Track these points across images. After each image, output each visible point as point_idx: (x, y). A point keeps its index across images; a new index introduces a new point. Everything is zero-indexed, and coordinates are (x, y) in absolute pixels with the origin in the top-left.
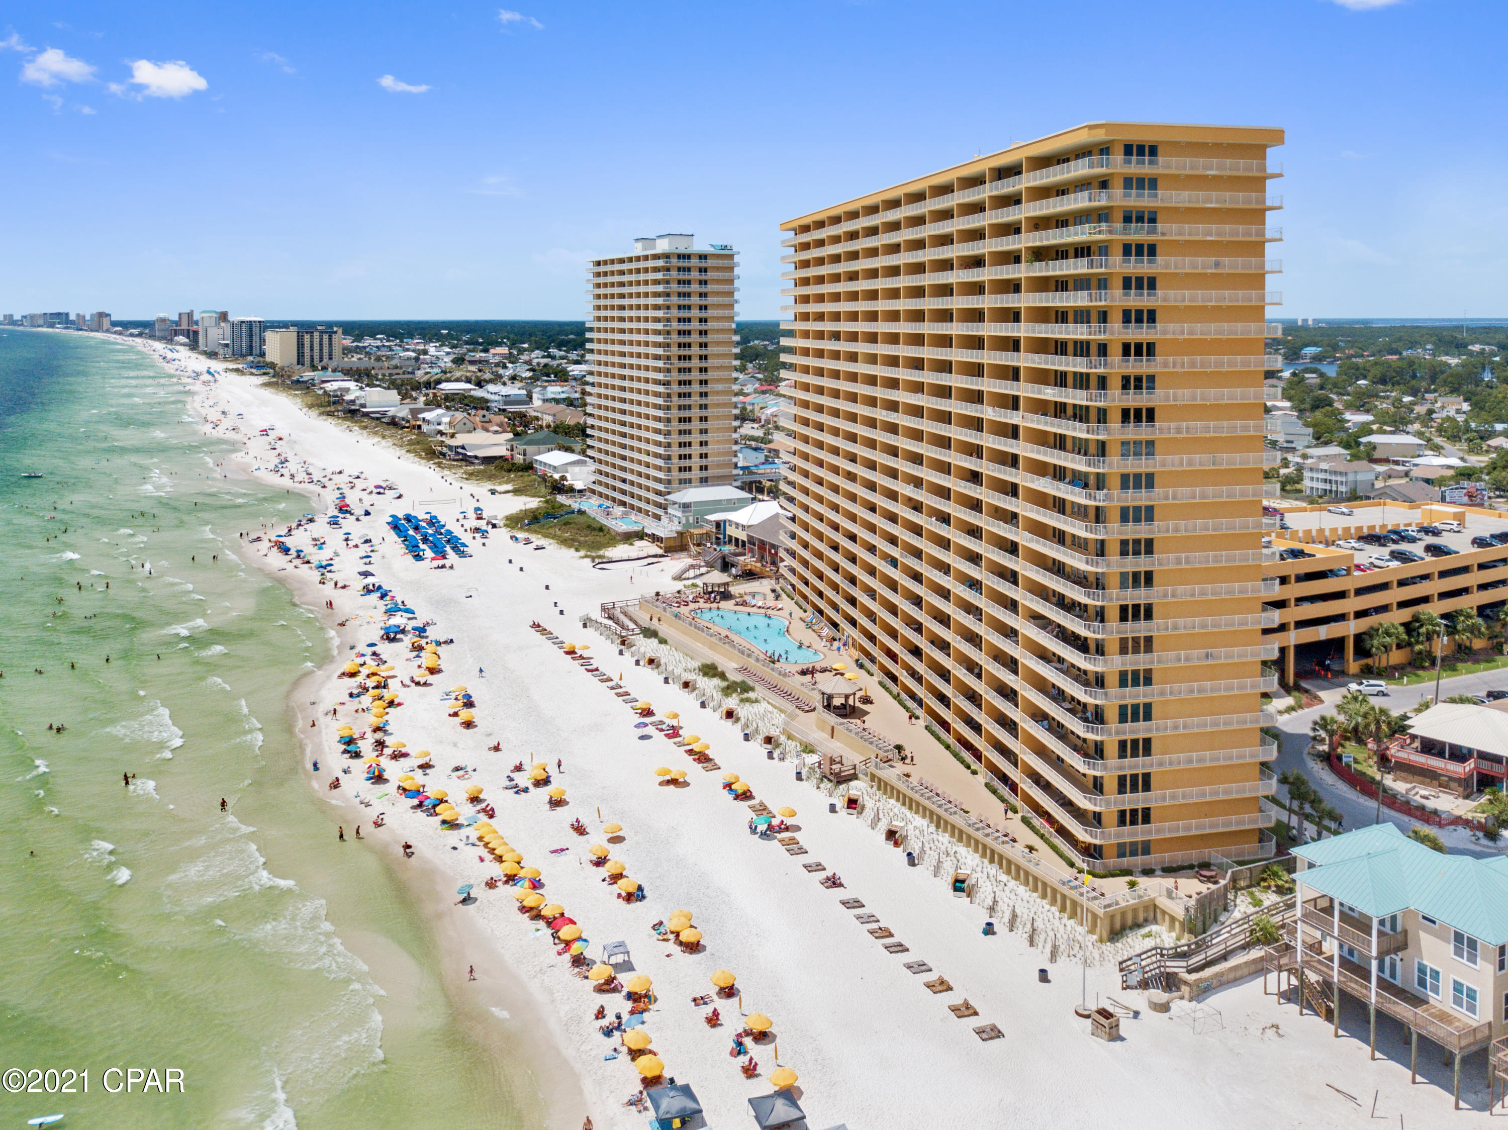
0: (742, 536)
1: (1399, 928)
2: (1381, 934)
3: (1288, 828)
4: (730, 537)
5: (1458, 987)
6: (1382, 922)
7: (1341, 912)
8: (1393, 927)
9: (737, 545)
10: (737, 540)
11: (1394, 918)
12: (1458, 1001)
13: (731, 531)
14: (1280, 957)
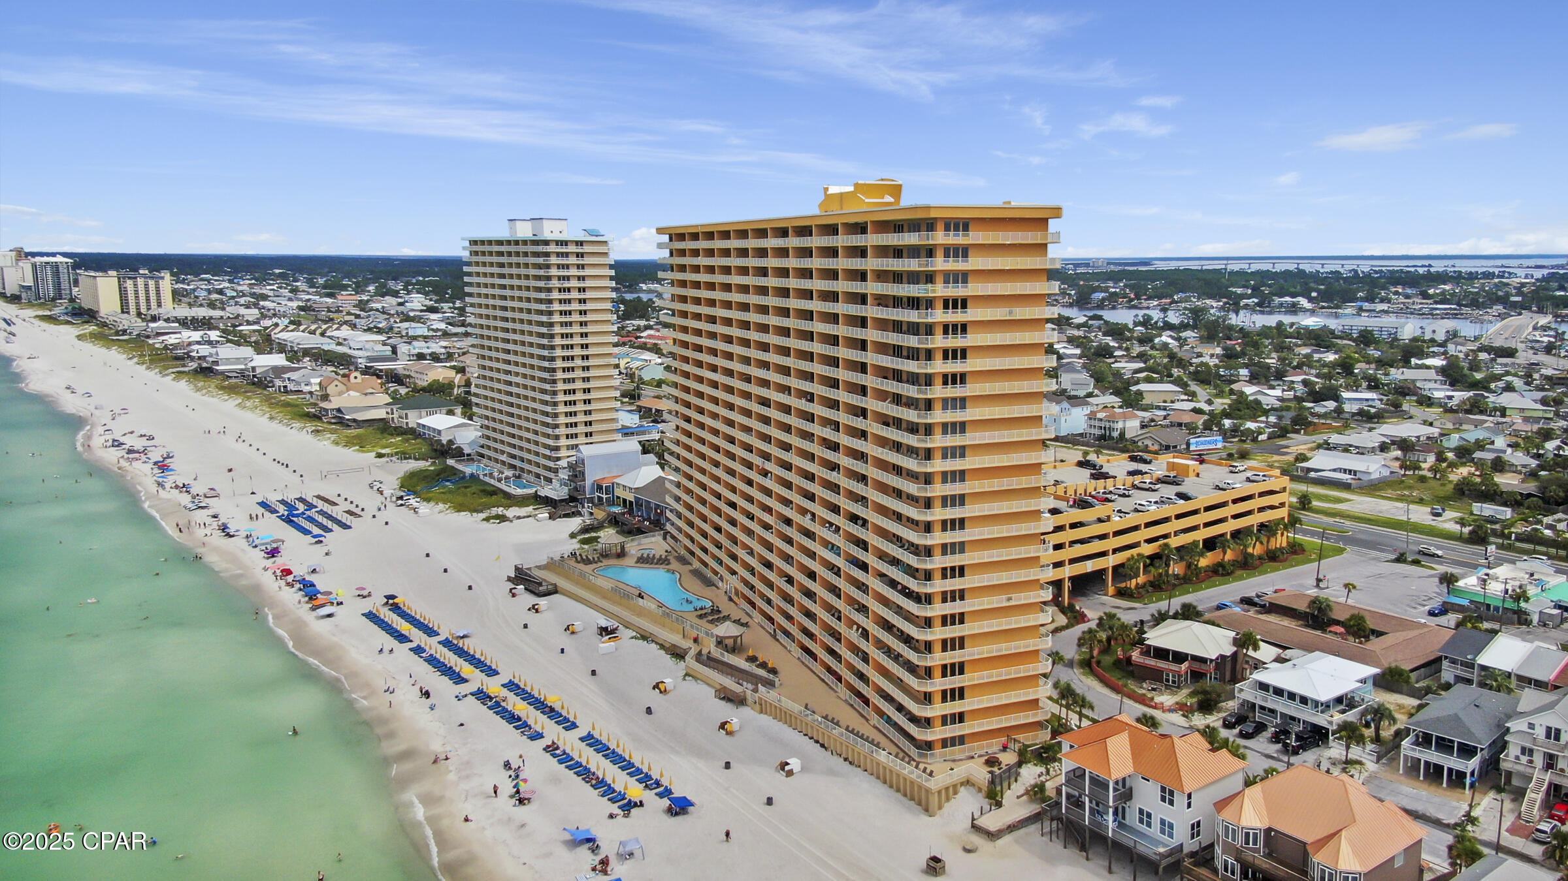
0: (630, 497)
1: (1127, 786)
2: (1115, 790)
3: (1059, 718)
4: (618, 498)
5: (1163, 822)
6: (1117, 783)
7: (1090, 777)
8: (1124, 786)
9: (625, 506)
10: (625, 500)
11: (1124, 779)
12: (1163, 832)
13: (619, 492)
14: (1051, 810)
